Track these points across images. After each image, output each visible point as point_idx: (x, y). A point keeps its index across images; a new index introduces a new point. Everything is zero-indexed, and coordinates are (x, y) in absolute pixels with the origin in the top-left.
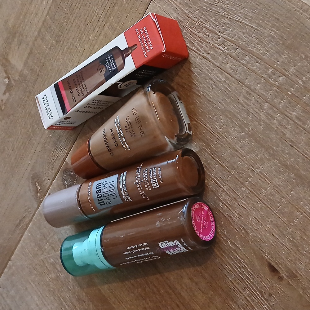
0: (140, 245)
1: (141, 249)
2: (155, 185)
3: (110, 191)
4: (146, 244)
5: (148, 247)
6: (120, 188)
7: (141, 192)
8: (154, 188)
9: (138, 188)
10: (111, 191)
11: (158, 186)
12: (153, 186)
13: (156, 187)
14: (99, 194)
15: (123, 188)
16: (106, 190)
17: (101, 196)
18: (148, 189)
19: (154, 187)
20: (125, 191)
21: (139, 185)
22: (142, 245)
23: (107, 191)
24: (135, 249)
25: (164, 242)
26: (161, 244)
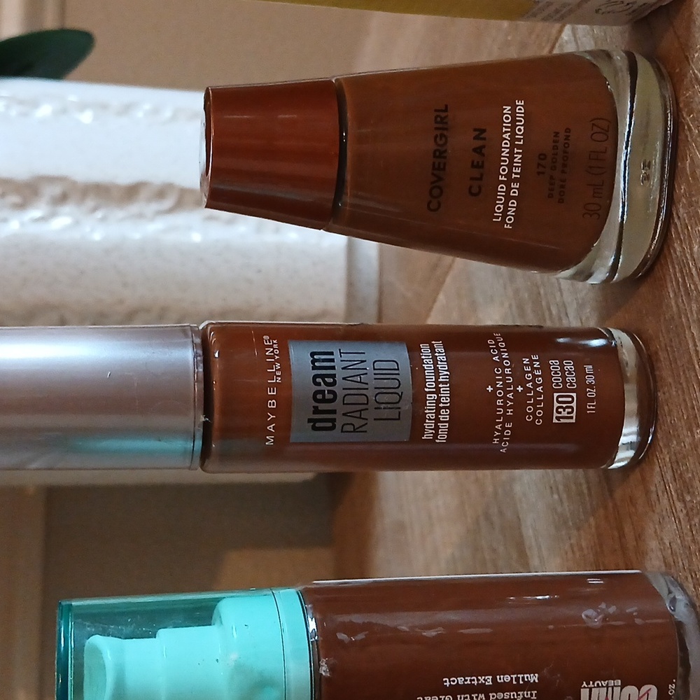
0: (507, 678)
1: (500, 696)
2: (564, 414)
3: (378, 391)
4: (534, 678)
5: (534, 692)
6: (427, 390)
7: (499, 423)
8: (555, 421)
9: (500, 407)
10: (381, 391)
11: (572, 418)
12: (555, 414)
13: (562, 421)
14: (323, 387)
15: (438, 391)
16: (360, 382)
17: (331, 396)
18: (534, 420)
19: (558, 418)
20: (441, 405)
21: (505, 398)
22: (517, 679)
23: (366, 386)
24: (480, 689)
25: (604, 683)
26: (591, 689)
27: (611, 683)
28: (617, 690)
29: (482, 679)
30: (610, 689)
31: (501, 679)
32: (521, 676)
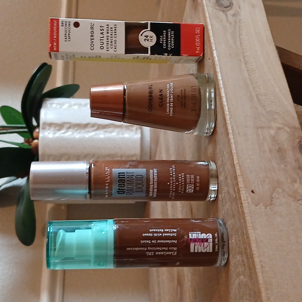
0: (168, 230)
1: (166, 234)
4: (175, 230)
5: (176, 234)
22: (170, 230)
24: (160, 232)
25: (196, 232)
26: (192, 234)
27: (198, 232)
28: (200, 234)
29: (160, 230)
30: (198, 234)
31: (166, 230)
32: (171, 230)
